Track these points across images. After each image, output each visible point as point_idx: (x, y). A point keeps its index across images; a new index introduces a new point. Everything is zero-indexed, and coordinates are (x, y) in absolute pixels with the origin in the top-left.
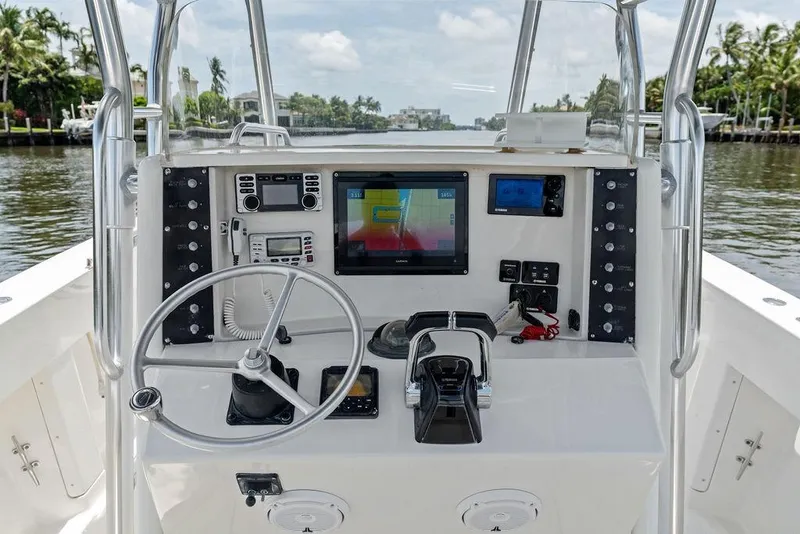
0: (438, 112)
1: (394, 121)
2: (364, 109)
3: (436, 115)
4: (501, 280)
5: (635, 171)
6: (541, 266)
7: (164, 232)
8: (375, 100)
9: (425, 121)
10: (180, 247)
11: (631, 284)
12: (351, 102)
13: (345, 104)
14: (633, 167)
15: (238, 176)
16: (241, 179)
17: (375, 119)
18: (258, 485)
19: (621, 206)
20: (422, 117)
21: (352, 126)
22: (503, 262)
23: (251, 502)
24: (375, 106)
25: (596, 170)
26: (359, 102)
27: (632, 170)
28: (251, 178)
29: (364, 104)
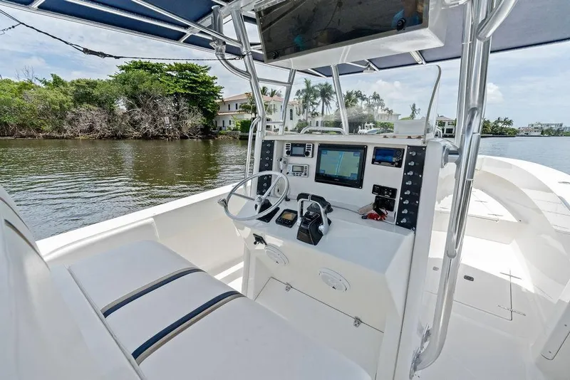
0: (561, 125)
1: (522, 131)
2: (500, 125)
3: (558, 128)
4: (373, 193)
5: (425, 147)
6: (388, 189)
7: (260, 160)
8: (510, 119)
9: (547, 130)
10: (263, 165)
11: (417, 202)
12: (492, 121)
13: (488, 121)
14: (424, 145)
16: (286, 145)
17: (507, 130)
18: (259, 239)
19: (417, 164)
20: (546, 128)
21: (491, 133)
22: (374, 185)
23: (255, 243)
24: (510, 123)
25: (408, 146)
26: (499, 121)
27: (423, 147)
28: (289, 145)
29: (502, 122)
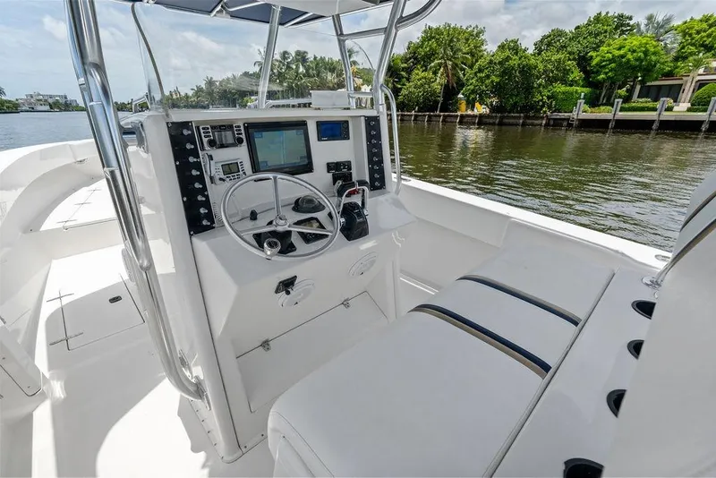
4: (328, 172)
5: (379, 117)
6: (344, 163)
7: (176, 165)
9: (55, 104)
10: (188, 173)
11: (382, 165)
15: (201, 128)
16: (203, 129)
20: (51, 101)
22: (328, 164)
25: (365, 117)
28: (208, 128)
